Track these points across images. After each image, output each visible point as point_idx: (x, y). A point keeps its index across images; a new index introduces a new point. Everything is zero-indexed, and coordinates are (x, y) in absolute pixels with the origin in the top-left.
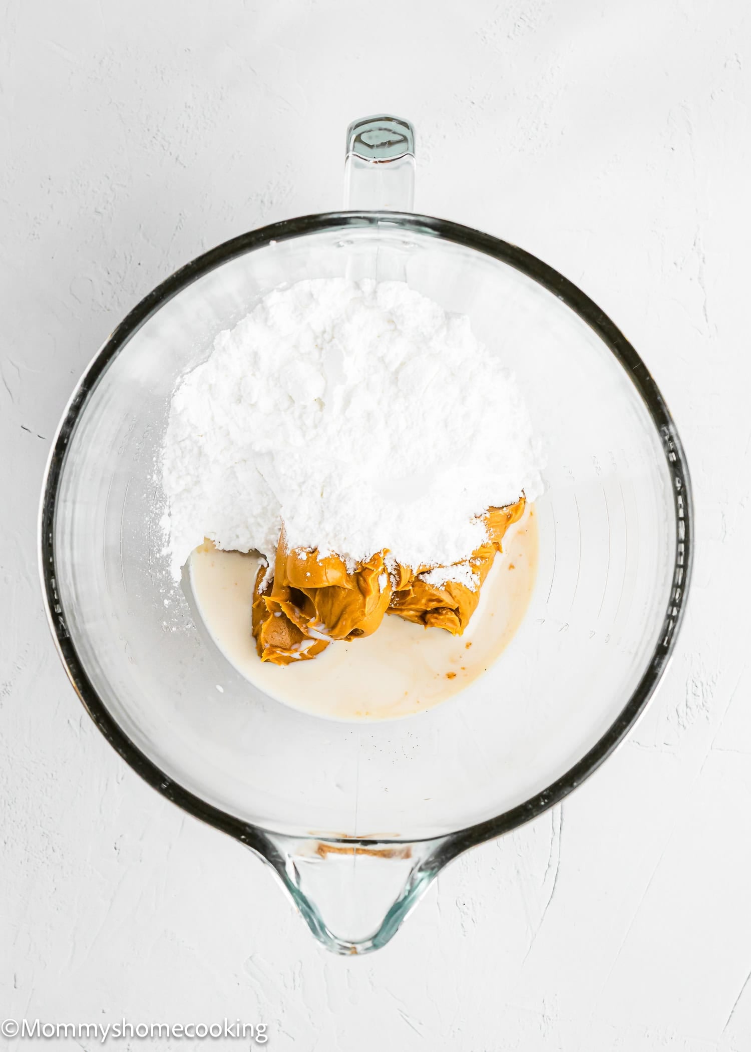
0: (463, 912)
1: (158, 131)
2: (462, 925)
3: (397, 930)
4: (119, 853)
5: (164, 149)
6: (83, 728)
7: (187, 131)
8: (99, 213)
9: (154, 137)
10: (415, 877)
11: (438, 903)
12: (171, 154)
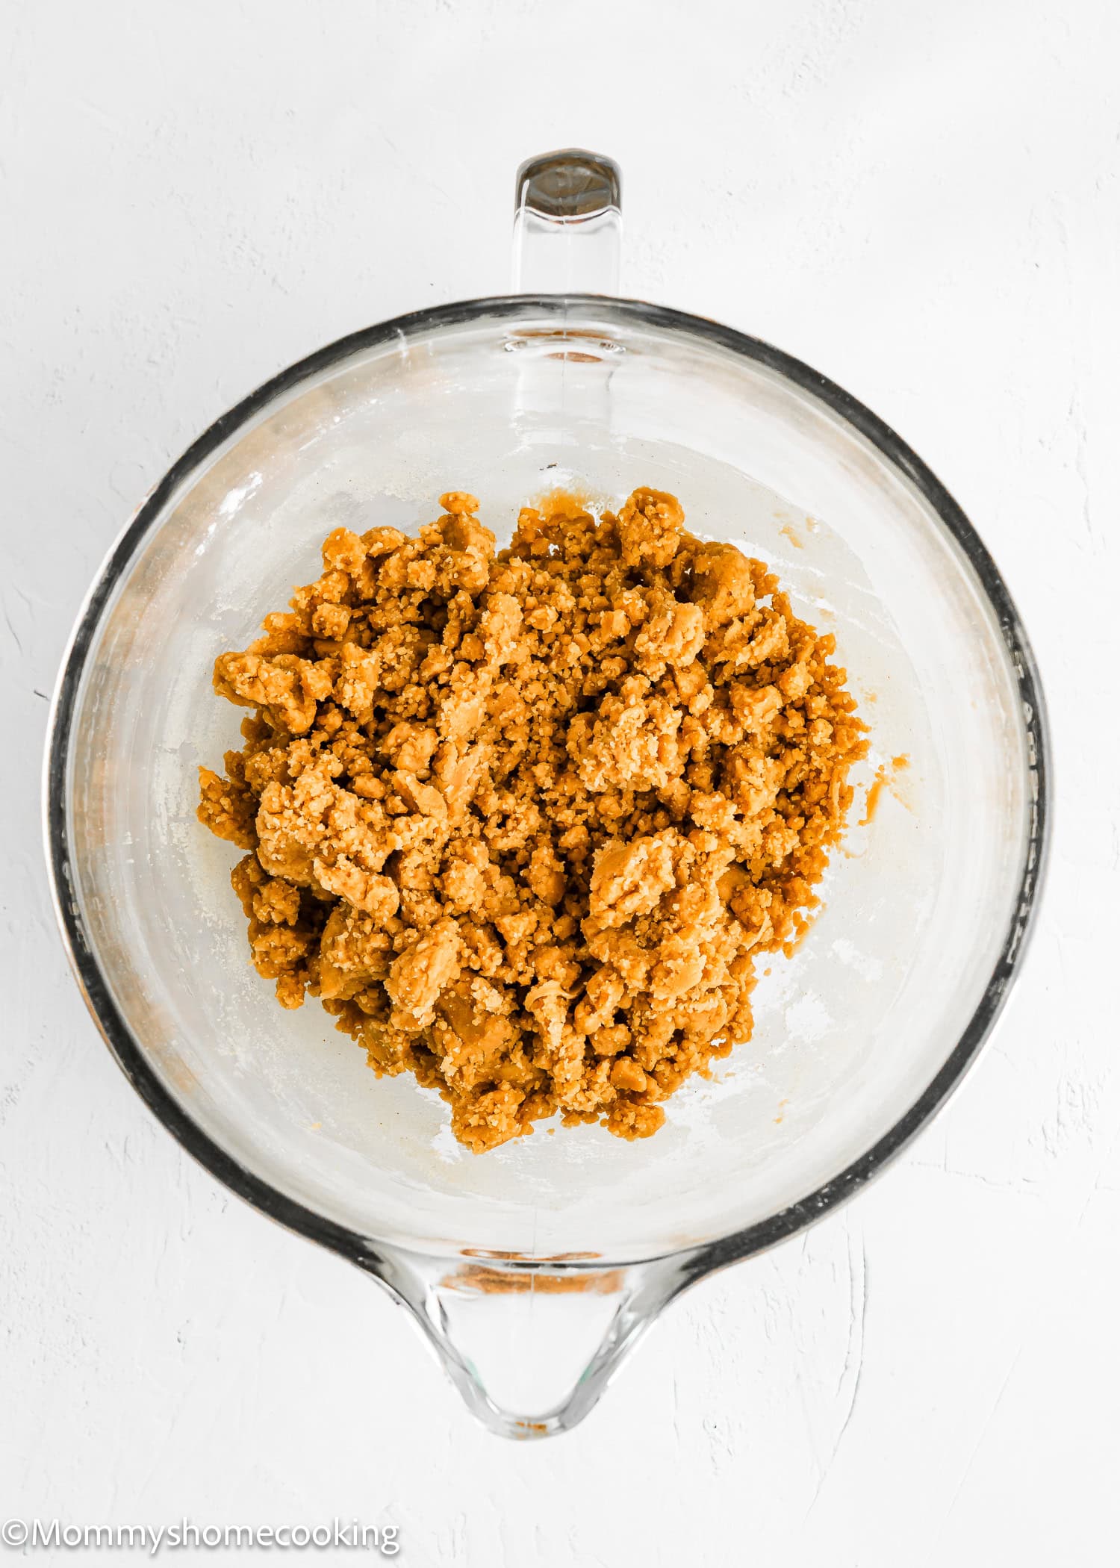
0: (714, 1439)
1: (245, 236)
2: (712, 1458)
3: (598, 1400)
4: (184, 1348)
5: (254, 265)
6: (129, 1156)
7: (290, 238)
8: (154, 362)
9: (239, 247)
10: (624, 1321)
11: (675, 1425)
12: (265, 273)
